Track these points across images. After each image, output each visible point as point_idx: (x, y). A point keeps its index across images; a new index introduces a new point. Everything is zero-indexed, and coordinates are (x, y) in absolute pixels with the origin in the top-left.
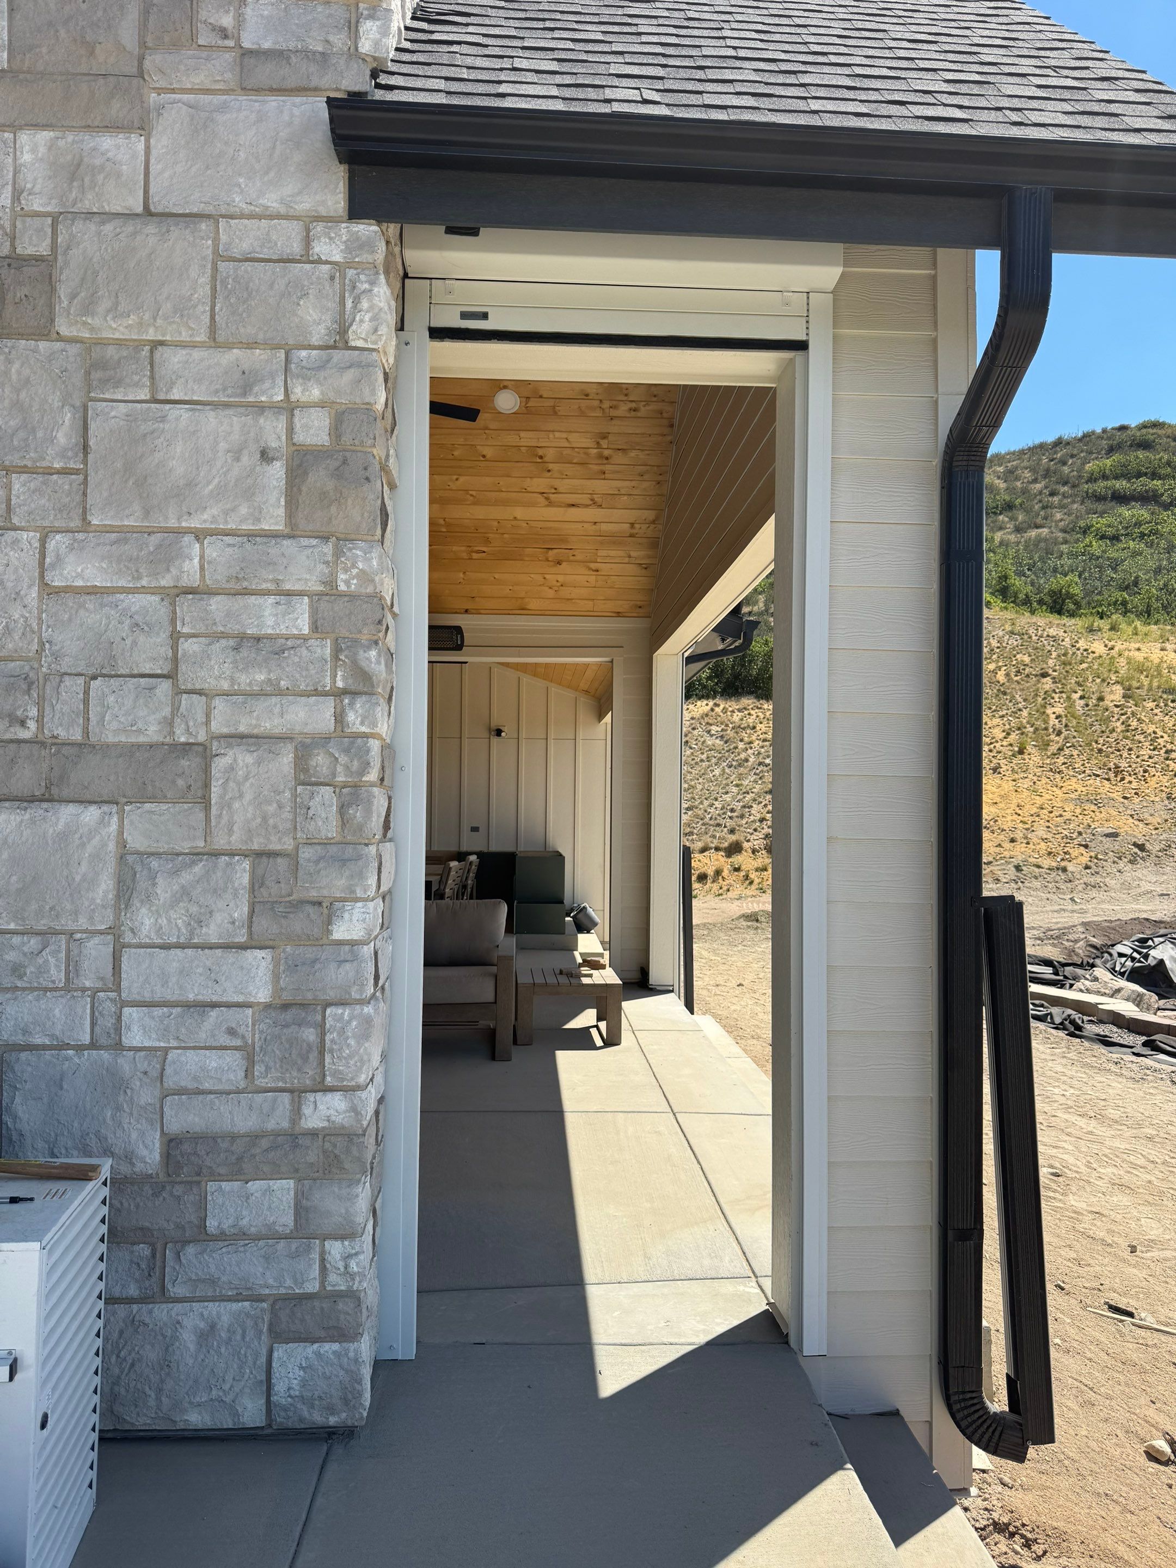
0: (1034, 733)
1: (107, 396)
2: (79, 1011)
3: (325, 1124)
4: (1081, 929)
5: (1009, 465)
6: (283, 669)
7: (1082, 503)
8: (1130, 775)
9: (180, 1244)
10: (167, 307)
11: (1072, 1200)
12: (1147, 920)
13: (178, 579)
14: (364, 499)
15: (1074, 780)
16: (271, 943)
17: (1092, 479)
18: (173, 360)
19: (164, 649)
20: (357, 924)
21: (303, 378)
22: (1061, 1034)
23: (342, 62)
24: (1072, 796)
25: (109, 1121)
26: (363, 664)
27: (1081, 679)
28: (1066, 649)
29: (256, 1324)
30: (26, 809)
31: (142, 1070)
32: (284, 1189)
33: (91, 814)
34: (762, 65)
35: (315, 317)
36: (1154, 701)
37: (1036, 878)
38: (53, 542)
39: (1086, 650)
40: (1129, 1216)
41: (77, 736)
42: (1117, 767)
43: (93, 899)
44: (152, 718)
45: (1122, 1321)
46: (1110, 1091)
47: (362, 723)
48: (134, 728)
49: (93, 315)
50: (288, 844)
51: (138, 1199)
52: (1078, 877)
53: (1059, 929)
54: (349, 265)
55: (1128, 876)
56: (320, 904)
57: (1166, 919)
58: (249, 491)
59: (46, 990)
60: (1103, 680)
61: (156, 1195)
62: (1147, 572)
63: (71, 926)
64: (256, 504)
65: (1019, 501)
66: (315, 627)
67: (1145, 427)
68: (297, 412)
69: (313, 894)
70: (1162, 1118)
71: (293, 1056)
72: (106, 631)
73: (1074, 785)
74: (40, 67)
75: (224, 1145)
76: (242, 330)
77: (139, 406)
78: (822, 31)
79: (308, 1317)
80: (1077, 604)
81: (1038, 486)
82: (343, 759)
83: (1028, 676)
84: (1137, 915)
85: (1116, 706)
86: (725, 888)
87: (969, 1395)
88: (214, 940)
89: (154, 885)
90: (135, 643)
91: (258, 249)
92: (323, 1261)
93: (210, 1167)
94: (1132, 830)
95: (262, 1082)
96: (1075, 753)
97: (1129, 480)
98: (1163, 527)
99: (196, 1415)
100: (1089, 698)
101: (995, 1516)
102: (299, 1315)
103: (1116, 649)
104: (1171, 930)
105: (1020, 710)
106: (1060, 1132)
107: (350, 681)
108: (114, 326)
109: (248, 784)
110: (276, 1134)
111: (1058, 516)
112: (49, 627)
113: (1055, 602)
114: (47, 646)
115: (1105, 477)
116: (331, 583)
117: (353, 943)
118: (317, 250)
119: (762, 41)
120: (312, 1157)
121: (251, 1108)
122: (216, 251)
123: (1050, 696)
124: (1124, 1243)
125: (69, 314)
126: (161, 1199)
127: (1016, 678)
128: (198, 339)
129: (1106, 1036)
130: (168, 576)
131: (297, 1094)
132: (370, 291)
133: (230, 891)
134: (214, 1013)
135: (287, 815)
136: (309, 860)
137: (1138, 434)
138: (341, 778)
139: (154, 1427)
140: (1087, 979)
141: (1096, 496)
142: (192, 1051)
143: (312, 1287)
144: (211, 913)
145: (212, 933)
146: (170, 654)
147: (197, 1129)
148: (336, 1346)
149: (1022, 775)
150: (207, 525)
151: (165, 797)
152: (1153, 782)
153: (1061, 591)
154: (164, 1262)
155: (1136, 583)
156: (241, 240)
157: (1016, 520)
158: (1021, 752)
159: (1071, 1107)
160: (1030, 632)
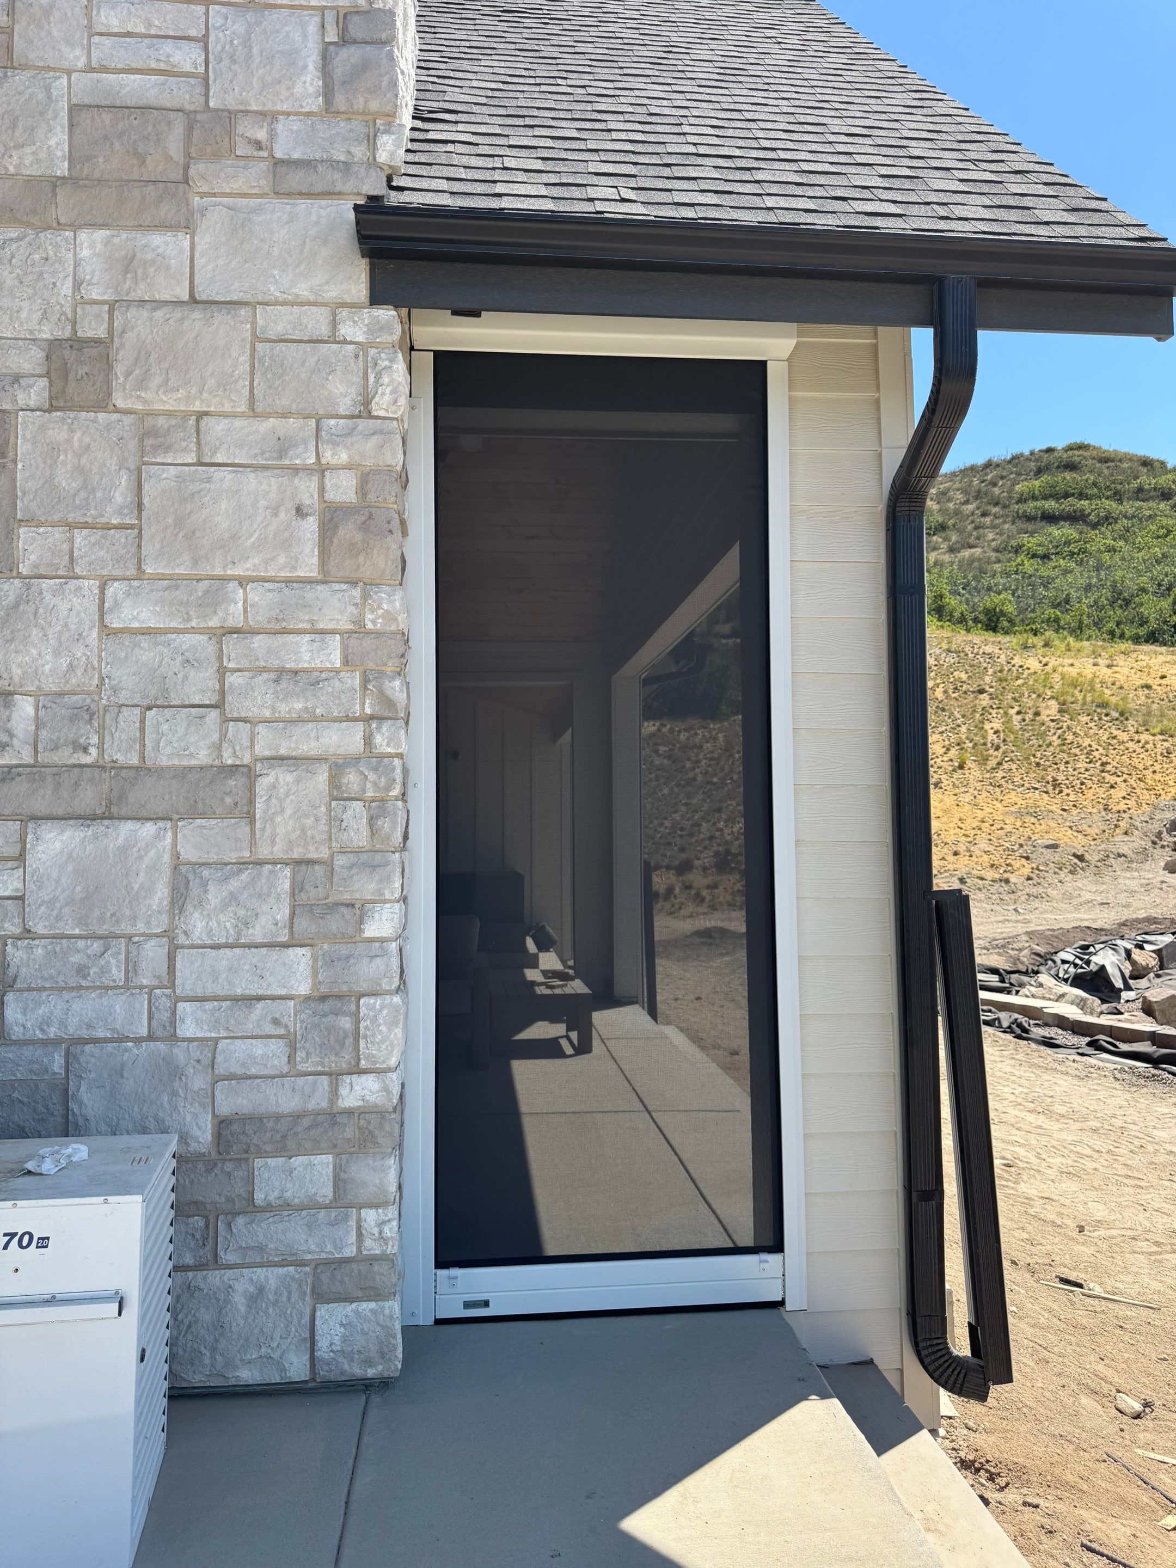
0: (974, 748)
1: (158, 460)
2: (138, 1006)
3: (360, 1103)
4: (1025, 938)
5: (941, 486)
6: (318, 698)
7: (1013, 523)
8: (1068, 788)
9: (230, 1216)
10: (212, 382)
11: (1023, 1187)
12: (1088, 928)
13: (224, 620)
14: (388, 549)
15: (1014, 793)
16: (310, 941)
17: (1021, 500)
18: (216, 428)
19: (212, 682)
20: (386, 923)
21: (333, 444)
22: (1009, 1037)
23: (362, 170)
24: (1013, 809)
25: (166, 1105)
26: (389, 692)
27: (1017, 695)
28: (1002, 665)
29: (300, 1286)
30: (89, 826)
31: (196, 1058)
32: (324, 1163)
33: (149, 829)
34: (720, 162)
35: (342, 390)
36: (1088, 715)
37: (980, 889)
38: (112, 589)
39: (1021, 666)
40: (1076, 1200)
41: (134, 760)
42: (1055, 780)
43: (150, 906)
44: (201, 744)
45: (1072, 1291)
46: (1057, 1088)
47: (388, 745)
48: (186, 753)
49: (146, 389)
50: (324, 853)
51: (192, 1176)
52: (1021, 888)
53: (1004, 939)
54: (371, 345)
55: (1068, 887)
56: (353, 905)
57: (1107, 927)
58: (287, 543)
59: (107, 988)
60: (1039, 696)
61: (209, 1171)
62: (1078, 589)
63: (130, 930)
64: (292, 554)
65: (952, 521)
66: (346, 661)
67: (1071, 449)
68: (327, 473)
69: (347, 897)
70: (1106, 1112)
71: (332, 1043)
72: (159, 667)
73: (1014, 798)
74: (97, 175)
75: (270, 1125)
76: (278, 402)
77: (187, 468)
78: (769, 125)
79: (346, 1279)
80: (1010, 621)
81: (971, 507)
82: (372, 776)
83: (965, 693)
84: (1078, 924)
85: (1052, 721)
86: (677, 906)
87: (935, 1342)
88: (259, 940)
89: (206, 891)
90: (186, 677)
91: (291, 332)
92: (359, 1227)
93: (258, 1145)
94: (1073, 842)
95: (302, 1067)
96: (1014, 767)
97: (1057, 500)
98: (1091, 546)
99: (246, 1372)
100: (1026, 713)
101: (962, 1454)
102: (339, 1277)
103: (1050, 665)
104: (1111, 937)
105: (959, 726)
106: (1010, 1127)
107: (377, 708)
108: (165, 399)
109: (288, 801)
110: (317, 1113)
111: (991, 536)
112: (108, 664)
113: (989, 619)
114: (107, 680)
115: (1034, 498)
116: (359, 622)
117: (382, 940)
118: (342, 332)
119: (717, 136)
120: (348, 1133)
121: (293, 1090)
122: (254, 334)
123: (987, 711)
124: (1072, 1224)
125: (125, 388)
126: (213, 1175)
127: (954, 695)
128: (239, 410)
129: (1052, 1038)
130: (215, 618)
131: (335, 1076)
132: (390, 367)
133: (273, 895)
134: (260, 1005)
135: (323, 827)
136: (343, 867)
137: (1065, 456)
138: (370, 794)
139: (208, 1384)
140: (1032, 985)
141: (1026, 516)
142: (240, 1041)
143: (350, 1251)
144: (257, 915)
145: (257, 933)
146: (217, 687)
147: (245, 1111)
148: (372, 1305)
149: (963, 789)
150: (250, 573)
151: (215, 813)
152: (1090, 794)
153: (995, 609)
154: (216, 1232)
155: (1067, 601)
156: (275, 323)
157: (950, 540)
158: (961, 767)
159: (1020, 1104)
160: (966, 650)
